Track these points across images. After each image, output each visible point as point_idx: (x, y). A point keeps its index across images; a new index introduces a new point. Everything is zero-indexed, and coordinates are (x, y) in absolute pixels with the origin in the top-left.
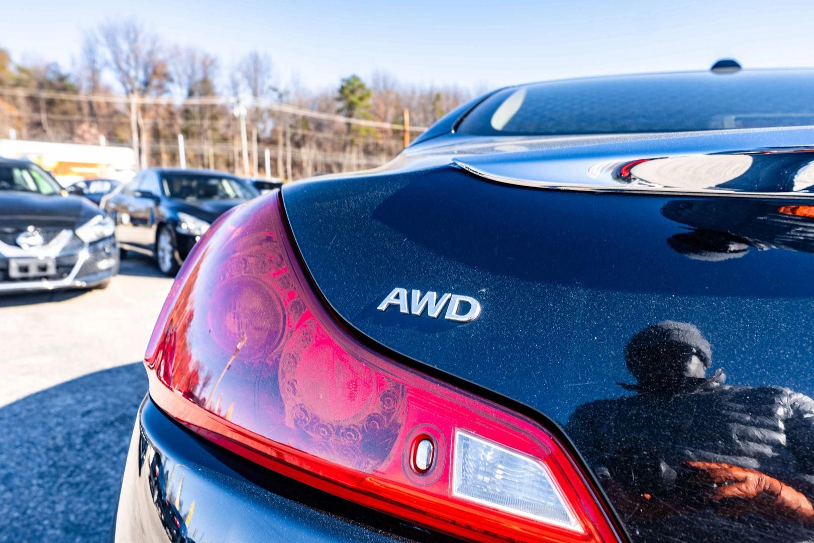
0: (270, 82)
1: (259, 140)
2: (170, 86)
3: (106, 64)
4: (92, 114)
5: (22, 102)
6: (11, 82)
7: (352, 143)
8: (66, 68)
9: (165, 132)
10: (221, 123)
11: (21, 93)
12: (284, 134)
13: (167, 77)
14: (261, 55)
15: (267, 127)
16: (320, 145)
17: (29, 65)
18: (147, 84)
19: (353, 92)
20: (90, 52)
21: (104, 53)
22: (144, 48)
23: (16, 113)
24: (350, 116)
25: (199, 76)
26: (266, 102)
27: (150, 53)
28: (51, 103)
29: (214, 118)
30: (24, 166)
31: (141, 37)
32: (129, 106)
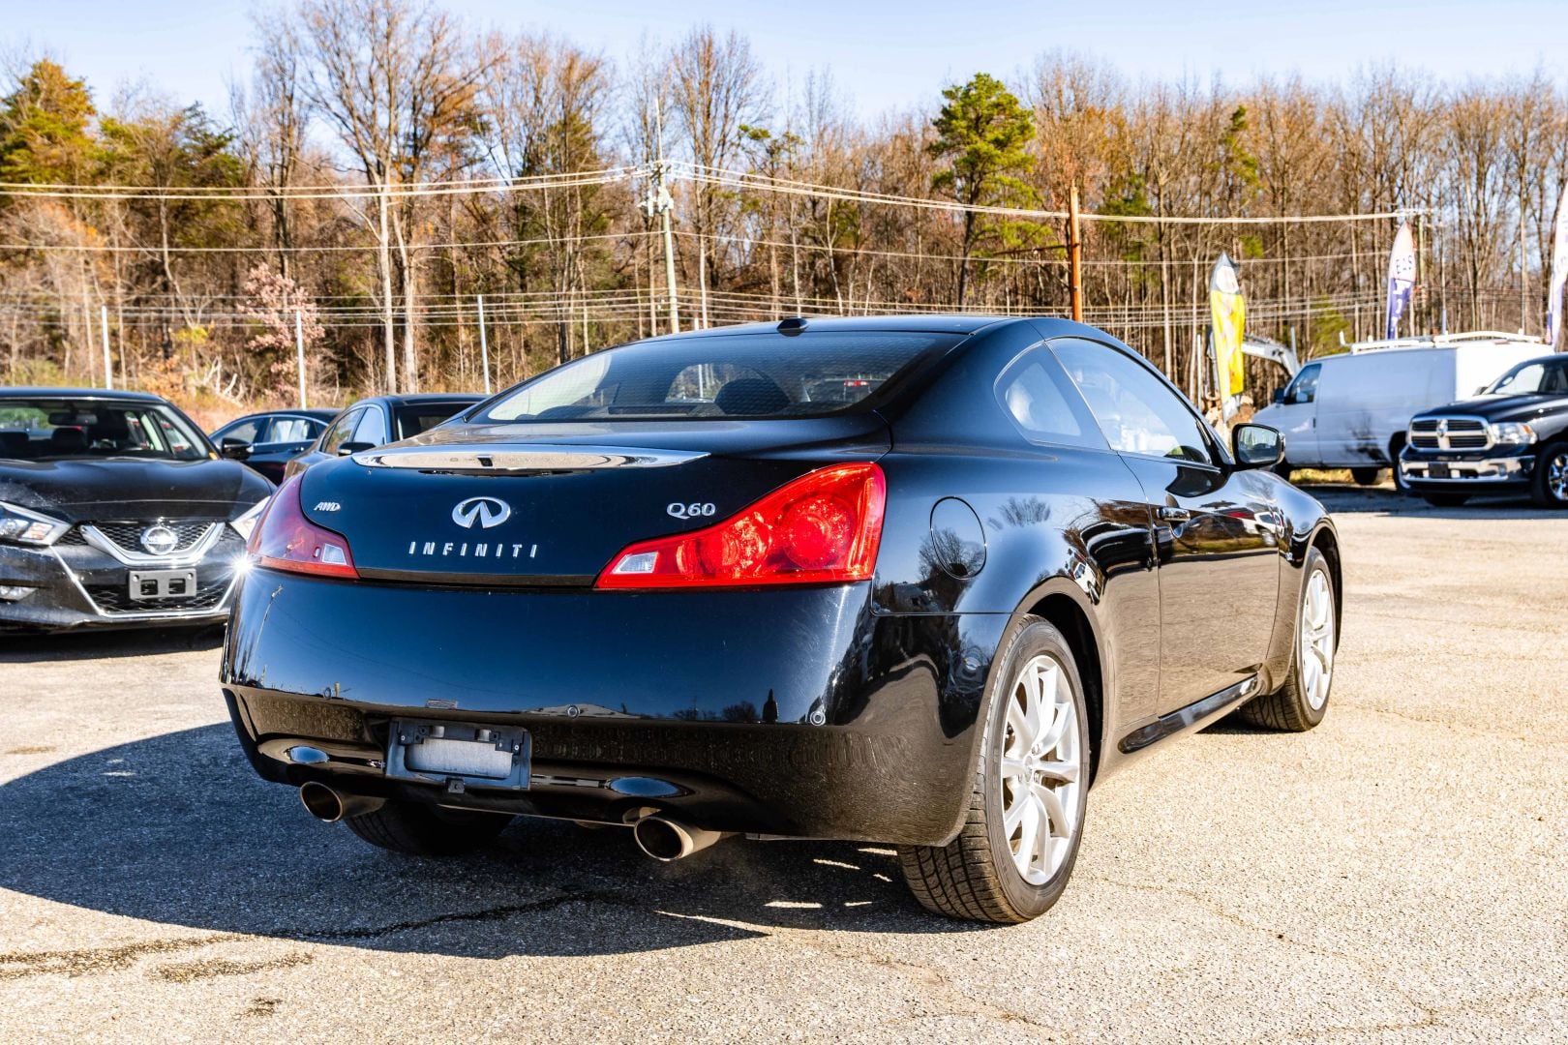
0: (746, 116)
1: (714, 281)
2: (478, 145)
3: (317, 102)
4: (283, 236)
5: (116, 215)
6: (91, 166)
7: (980, 270)
8: (219, 119)
9: (466, 269)
10: (612, 239)
11: (113, 193)
12: (786, 258)
13: (473, 122)
14: (721, 43)
15: (741, 241)
16: (887, 284)
17: (130, 118)
18: (418, 143)
19: (978, 125)
20: (278, 75)
21: (314, 75)
22: (412, 49)
23: (99, 245)
24: (974, 196)
25: (554, 114)
26: (732, 172)
27: (427, 64)
28: (182, 213)
29: (594, 224)
30: (144, 406)
31: (404, 26)
32: (373, 206)
